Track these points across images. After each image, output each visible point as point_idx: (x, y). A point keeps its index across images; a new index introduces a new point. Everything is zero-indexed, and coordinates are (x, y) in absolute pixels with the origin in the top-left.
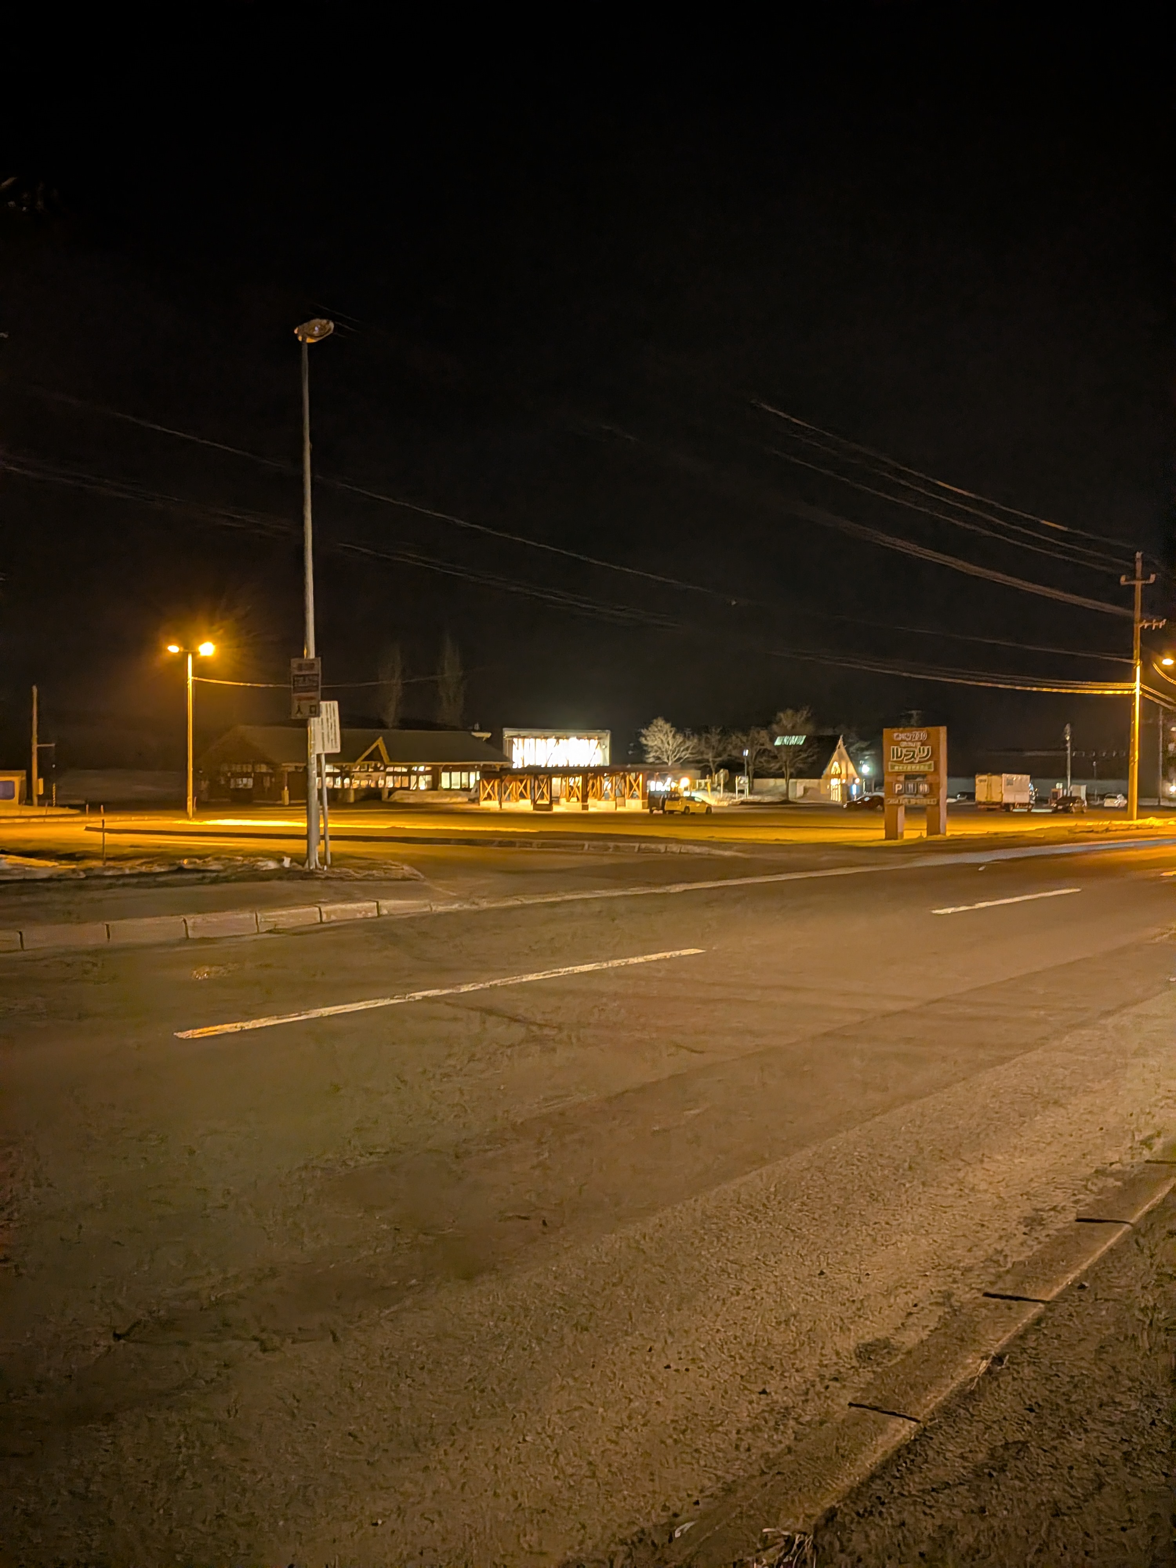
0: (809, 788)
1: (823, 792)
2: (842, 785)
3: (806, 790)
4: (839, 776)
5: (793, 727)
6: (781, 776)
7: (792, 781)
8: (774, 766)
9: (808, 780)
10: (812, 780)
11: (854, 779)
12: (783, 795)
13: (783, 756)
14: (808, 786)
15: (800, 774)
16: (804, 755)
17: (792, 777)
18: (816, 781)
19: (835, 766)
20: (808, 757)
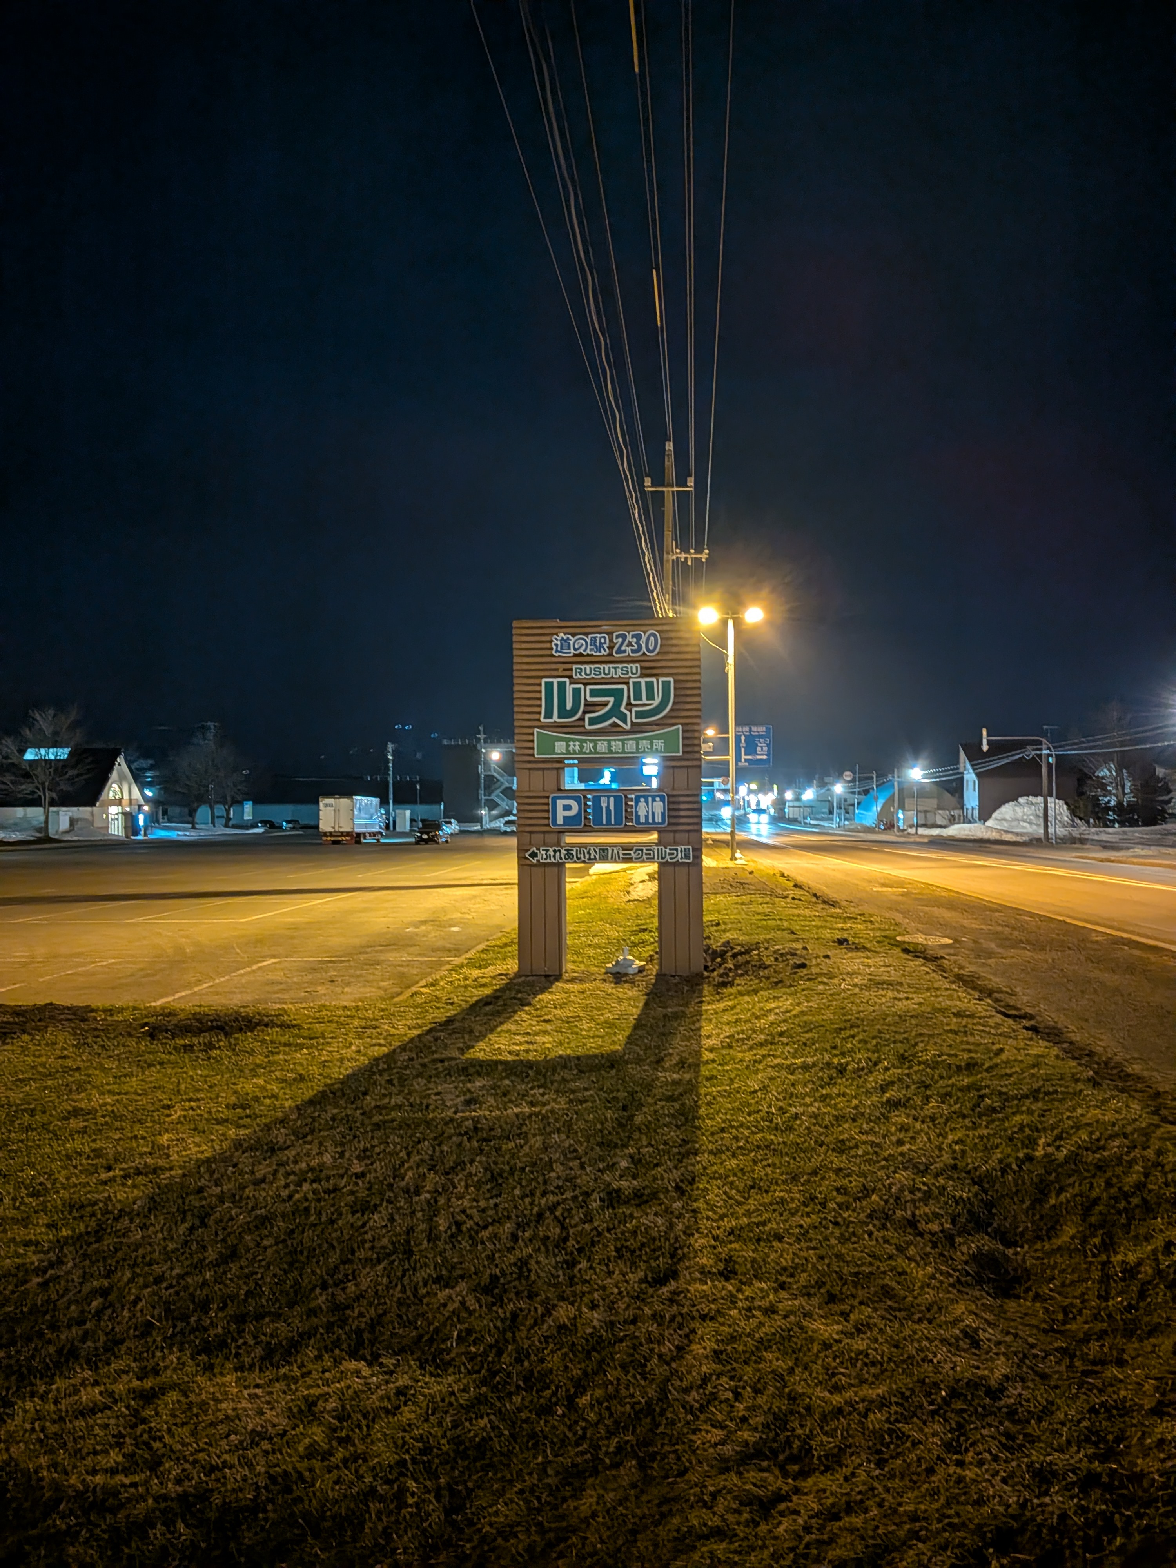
0: (78, 820)
1: (98, 824)
2: (124, 814)
3: (72, 822)
4: (119, 802)
5: (56, 733)
6: (35, 802)
7: (52, 809)
8: (26, 788)
9: (75, 809)
10: (81, 808)
11: (140, 806)
12: (39, 830)
13: (41, 775)
14: (76, 816)
15: (66, 800)
16: (71, 773)
17: (53, 803)
18: (88, 809)
19: (113, 790)
20: (78, 775)
